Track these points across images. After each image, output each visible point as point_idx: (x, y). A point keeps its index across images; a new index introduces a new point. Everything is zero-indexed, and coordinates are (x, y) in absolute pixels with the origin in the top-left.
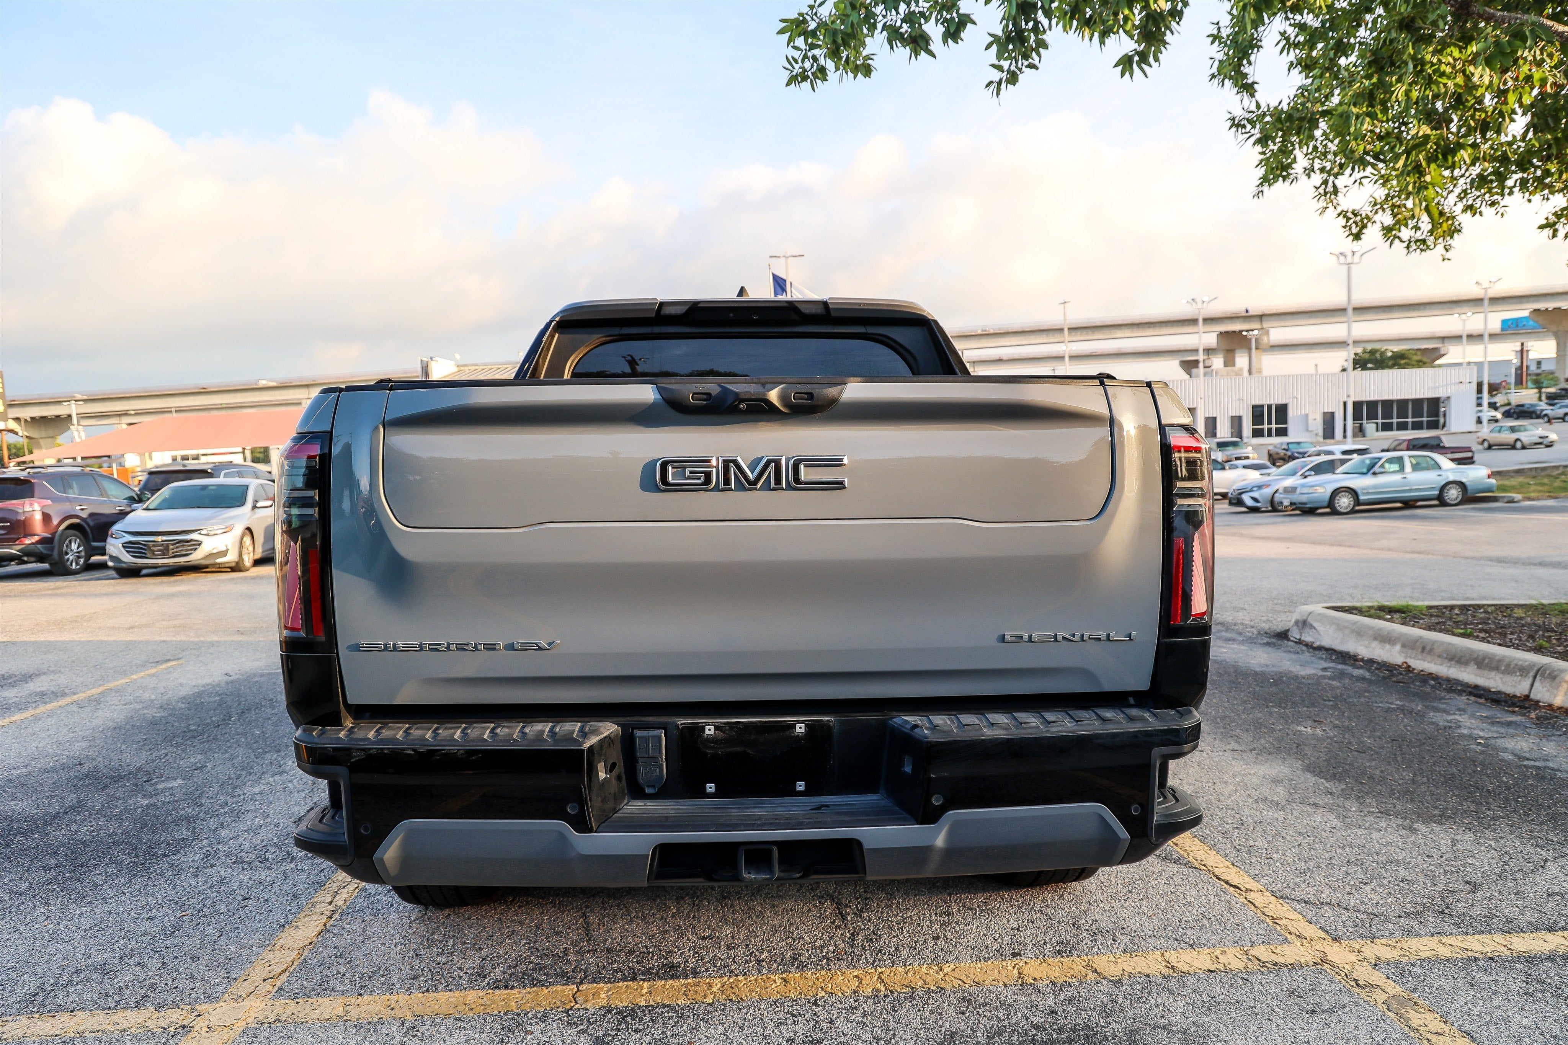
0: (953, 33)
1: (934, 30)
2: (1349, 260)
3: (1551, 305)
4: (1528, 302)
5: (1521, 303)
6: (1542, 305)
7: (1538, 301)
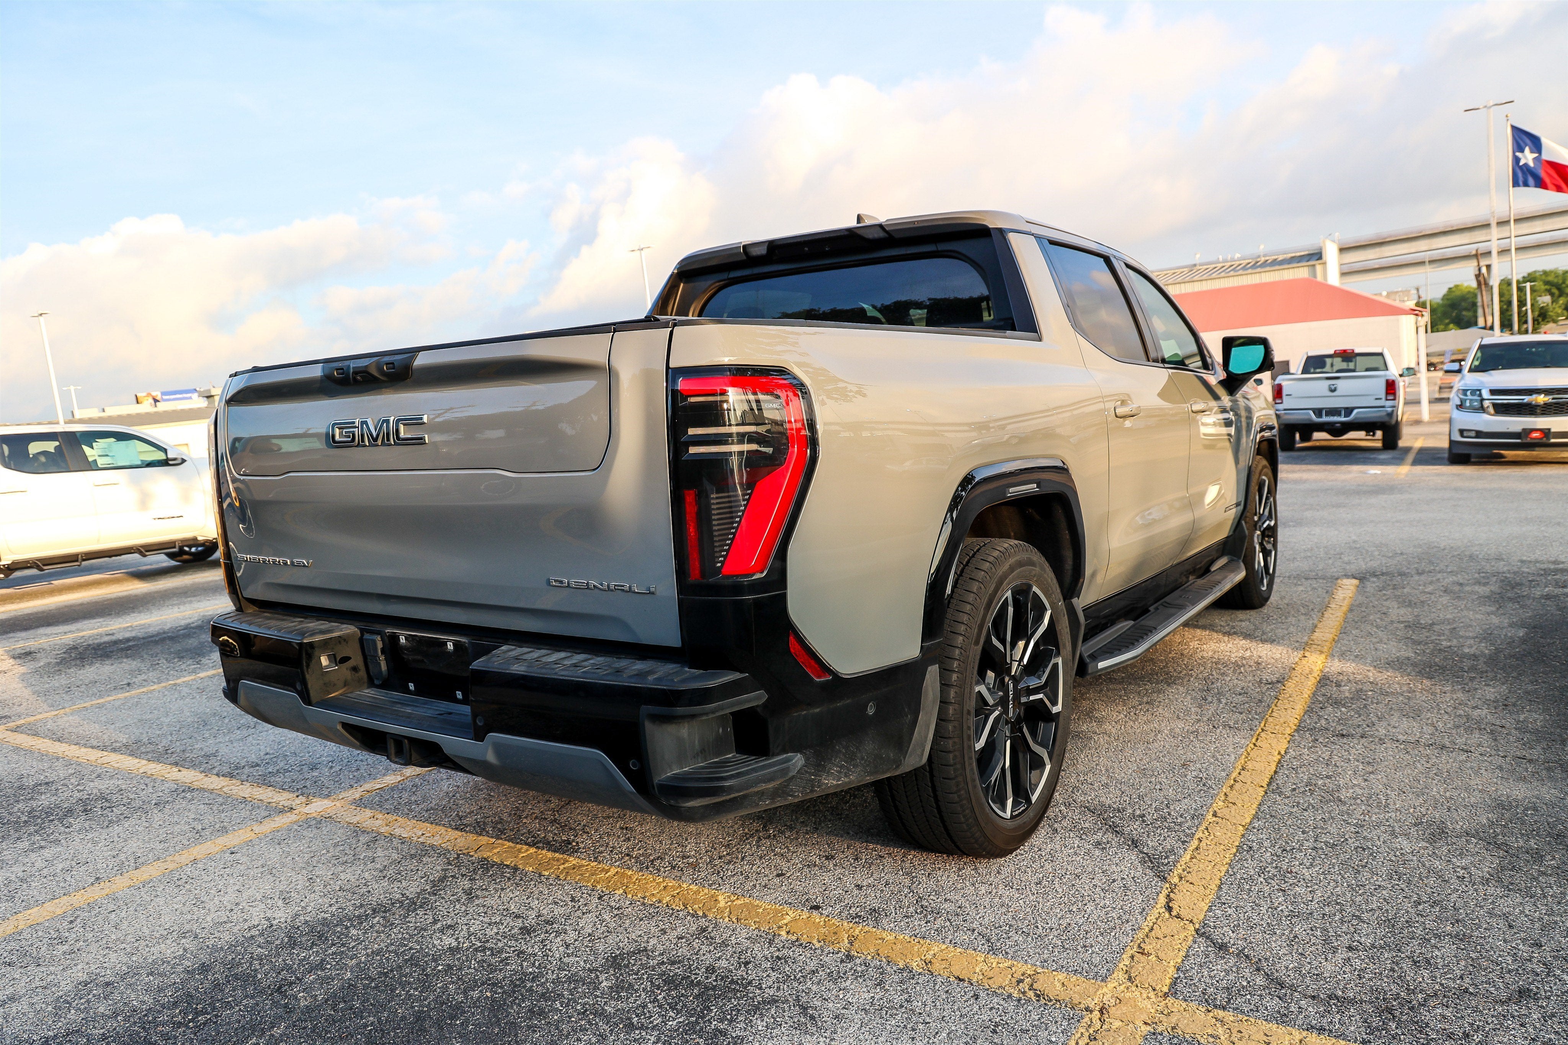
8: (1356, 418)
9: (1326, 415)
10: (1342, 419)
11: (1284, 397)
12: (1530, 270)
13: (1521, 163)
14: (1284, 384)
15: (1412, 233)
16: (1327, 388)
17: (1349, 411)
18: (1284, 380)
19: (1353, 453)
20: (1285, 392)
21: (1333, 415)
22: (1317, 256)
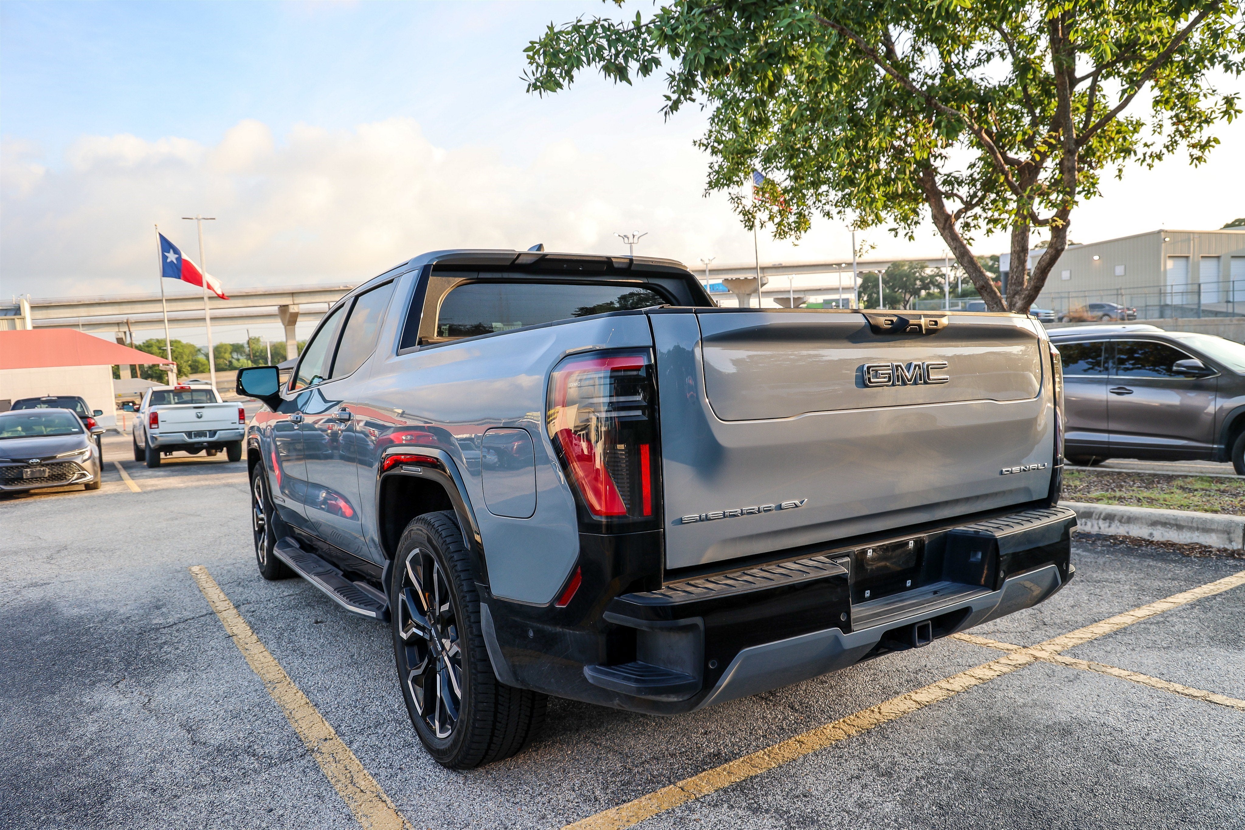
0: (645, 69)
1: (634, 66)
2: (631, 240)
3: (734, 276)
4: (722, 274)
5: (718, 274)
6: (729, 276)
7: (728, 274)
8: (219, 438)
9: (195, 437)
10: (208, 439)
11: (160, 423)
12: (148, 338)
13: (169, 260)
14: (159, 412)
15: (73, 301)
16: (195, 415)
17: (213, 433)
18: (158, 409)
19: (190, 467)
20: (160, 419)
21: (201, 436)
22: (17, 310)
